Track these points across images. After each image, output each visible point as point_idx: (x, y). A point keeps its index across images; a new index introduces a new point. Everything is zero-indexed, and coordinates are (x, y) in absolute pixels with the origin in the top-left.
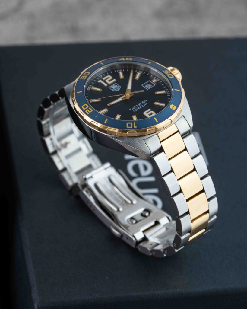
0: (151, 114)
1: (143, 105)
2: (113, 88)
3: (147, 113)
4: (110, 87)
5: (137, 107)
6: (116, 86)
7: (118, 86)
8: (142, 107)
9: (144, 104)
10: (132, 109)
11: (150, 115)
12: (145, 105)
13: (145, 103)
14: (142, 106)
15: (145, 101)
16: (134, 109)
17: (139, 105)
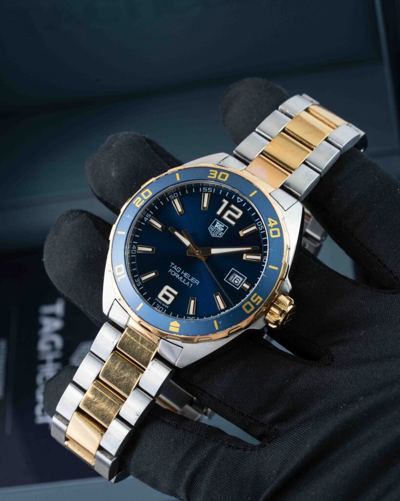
0: (167, 298)
1: (185, 282)
2: (216, 226)
3: (168, 291)
4: (216, 221)
5: (179, 274)
6: (223, 229)
7: (223, 231)
8: (182, 280)
9: (190, 281)
10: (173, 266)
11: (165, 296)
12: (188, 284)
13: (192, 283)
14: (185, 280)
15: (197, 282)
16: (174, 269)
17: (186, 275)
